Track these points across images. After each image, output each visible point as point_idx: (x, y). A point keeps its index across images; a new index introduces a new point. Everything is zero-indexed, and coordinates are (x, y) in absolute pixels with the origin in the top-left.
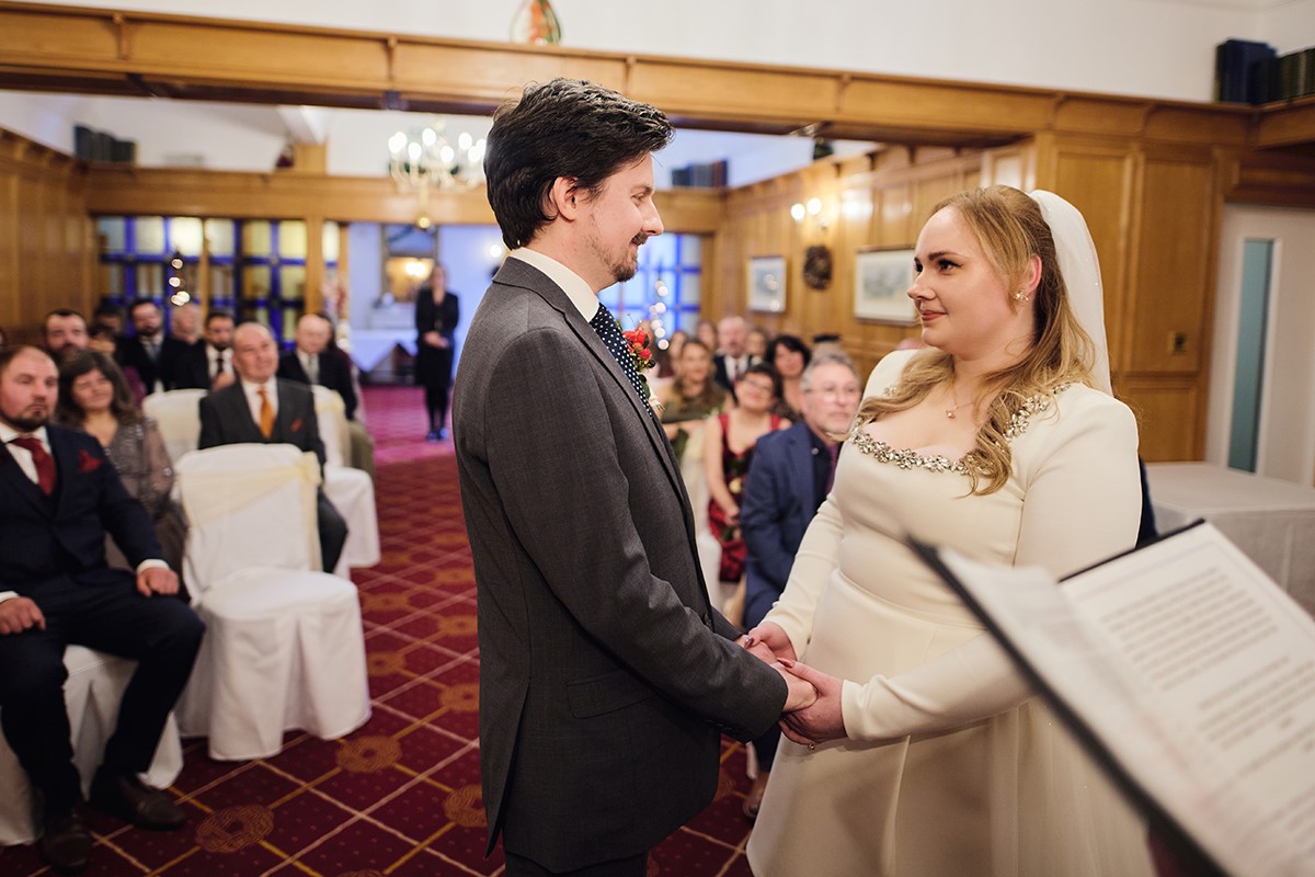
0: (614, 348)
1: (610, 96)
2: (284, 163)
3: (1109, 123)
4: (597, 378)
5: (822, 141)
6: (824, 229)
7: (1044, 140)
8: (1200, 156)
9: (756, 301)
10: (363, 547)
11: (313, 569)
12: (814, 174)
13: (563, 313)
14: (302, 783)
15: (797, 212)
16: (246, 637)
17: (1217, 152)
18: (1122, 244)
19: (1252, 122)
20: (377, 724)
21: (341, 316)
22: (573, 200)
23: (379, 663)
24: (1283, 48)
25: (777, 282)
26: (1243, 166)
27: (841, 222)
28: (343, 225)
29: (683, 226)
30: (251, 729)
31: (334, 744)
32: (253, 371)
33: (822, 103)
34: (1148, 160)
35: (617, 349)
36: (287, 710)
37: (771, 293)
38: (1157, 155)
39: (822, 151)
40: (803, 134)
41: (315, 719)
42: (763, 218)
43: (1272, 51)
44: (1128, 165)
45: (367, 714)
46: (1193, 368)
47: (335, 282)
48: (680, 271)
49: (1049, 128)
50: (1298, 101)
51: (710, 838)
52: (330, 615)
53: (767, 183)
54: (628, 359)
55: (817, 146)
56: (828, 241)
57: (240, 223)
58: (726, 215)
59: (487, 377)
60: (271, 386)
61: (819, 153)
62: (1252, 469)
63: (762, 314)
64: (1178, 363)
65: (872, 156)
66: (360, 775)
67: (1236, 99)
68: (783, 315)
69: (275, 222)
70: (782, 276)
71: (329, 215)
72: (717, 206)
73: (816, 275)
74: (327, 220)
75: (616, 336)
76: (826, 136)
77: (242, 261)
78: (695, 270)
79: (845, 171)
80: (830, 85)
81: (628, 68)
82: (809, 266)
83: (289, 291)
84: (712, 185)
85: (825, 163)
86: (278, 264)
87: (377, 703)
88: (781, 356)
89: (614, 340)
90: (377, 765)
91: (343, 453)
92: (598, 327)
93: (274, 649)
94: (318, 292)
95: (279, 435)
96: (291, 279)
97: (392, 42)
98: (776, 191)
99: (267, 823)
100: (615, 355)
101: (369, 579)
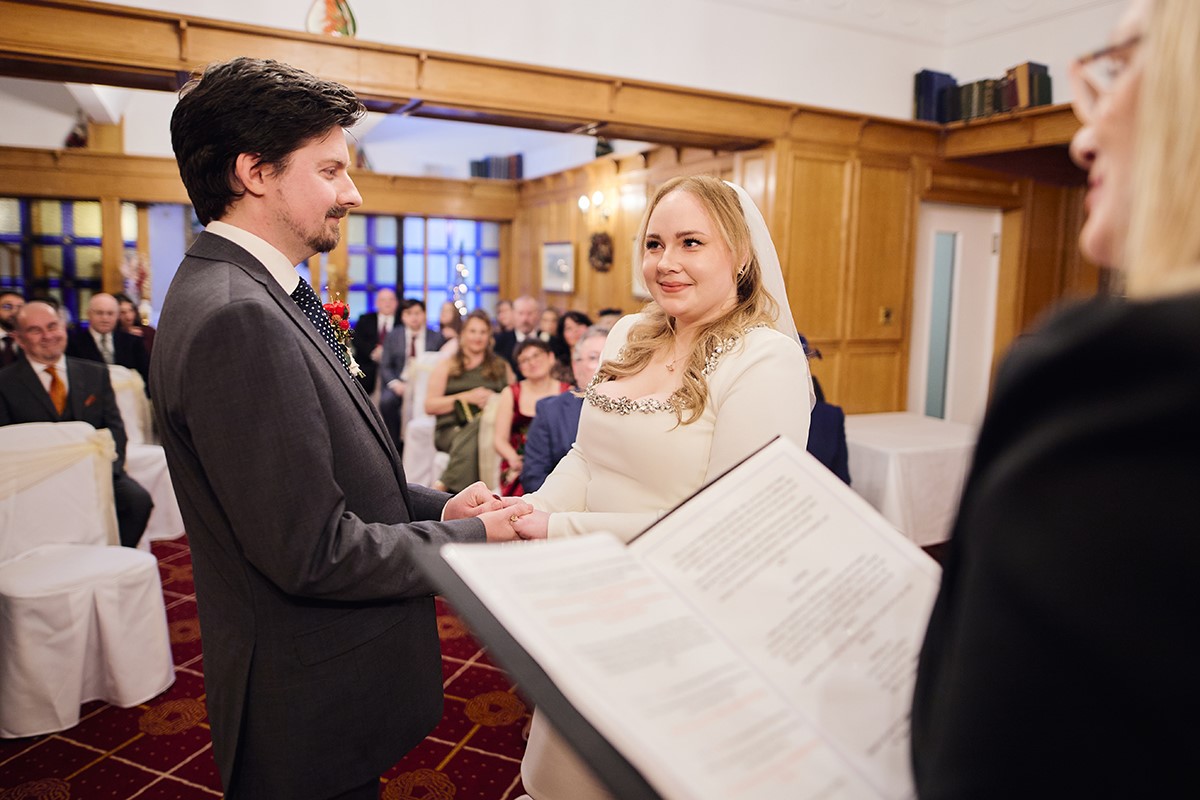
0: (316, 319)
1: (292, 74)
2: (75, 141)
3: (833, 133)
4: (301, 347)
5: (603, 140)
6: (607, 218)
7: (782, 145)
8: (902, 163)
9: (549, 282)
10: (167, 521)
11: (111, 543)
12: (597, 169)
13: (264, 285)
14: (103, 752)
15: (583, 203)
16: (35, 613)
17: (915, 161)
18: (843, 234)
19: (940, 137)
20: (181, 687)
21: (141, 296)
22: (260, 175)
23: (184, 630)
24: (962, 80)
25: (566, 266)
26: (935, 173)
27: (621, 211)
28: (142, 205)
29: (481, 214)
30: (45, 705)
31: (136, 711)
32: (38, 349)
33: (597, 105)
34: (863, 165)
35: (318, 320)
36: (84, 684)
37: (561, 274)
38: (870, 161)
39: (604, 149)
40: (585, 132)
41: (115, 689)
42: (554, 207)
43: (954, 81)
44: (848, 168)
45: (172, 679)
46: (898, 336)
47: (135, 262)
48: (480, 255)
49: (786, 136)
50: (974, 121)
51: (503, 757)
52: (129, 587)
53: (557, 176)
54: (330, 330)
55: (599, 144)
56: (610, 229)
57: (27, 202)
58: (521, 205)
59: (185, 347)
60: (61, 365)
61: (601, 150)
62: (942, 416)
63: (554, 294)
64: (886, 333)
65: (646, 155)
66: (164, 738)
67: (928, 118)
68: (572, 295)
69: (67, 202)
70: (571, 260)
71: (127, 196)
72: (514, 196)
73: (599, 259)
74: (123, 201)
75: (316, 309)
76: (607, 135)
77: (29, 240)
78: (495, 254)
79: (623, 166)
80: (605, 89)
81: (421, 63)
82: (594, 251)
83: (84, 270)
84: (509, 178)
85: (607, 160)
86: (72, 244)
87: (180, 668)
88: (570, 328)
89: (315, 312)
90: (183, 726)
91: (144, 430)
92: (299, 300)
93: (69, 624)
94: (116, 271)
95: (70, 413)
96: (86, 257)
97: (183, 24)
98: (563, 184)
99: (64, 794)
100: (316, 326)
101: (174, 551)
